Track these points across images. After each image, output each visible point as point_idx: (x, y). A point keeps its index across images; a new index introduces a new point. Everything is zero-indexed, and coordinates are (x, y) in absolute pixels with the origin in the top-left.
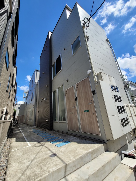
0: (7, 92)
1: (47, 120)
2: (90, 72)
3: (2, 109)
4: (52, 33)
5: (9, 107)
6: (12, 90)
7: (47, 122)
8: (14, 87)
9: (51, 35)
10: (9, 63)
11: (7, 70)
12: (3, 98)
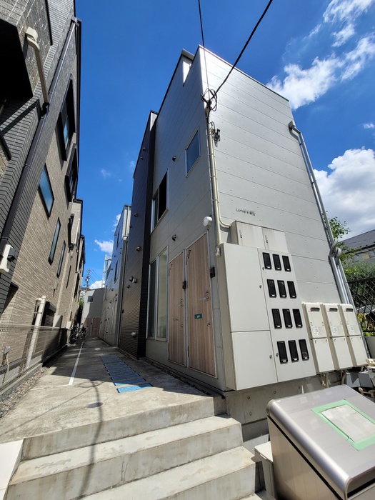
0: (50, 261)
1: (134, 334)
2: (209, 221)
3: (37, 301)
4: (158, 114)
5: (60, 297)
6: (68, 255)
7: (134, 336)
8: (75, 248)
9: (156, 120)
10: (54, 199)
11: (48, 215)
12: (39, 277)
